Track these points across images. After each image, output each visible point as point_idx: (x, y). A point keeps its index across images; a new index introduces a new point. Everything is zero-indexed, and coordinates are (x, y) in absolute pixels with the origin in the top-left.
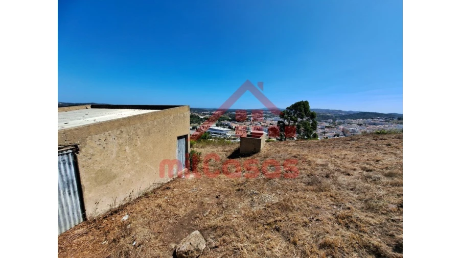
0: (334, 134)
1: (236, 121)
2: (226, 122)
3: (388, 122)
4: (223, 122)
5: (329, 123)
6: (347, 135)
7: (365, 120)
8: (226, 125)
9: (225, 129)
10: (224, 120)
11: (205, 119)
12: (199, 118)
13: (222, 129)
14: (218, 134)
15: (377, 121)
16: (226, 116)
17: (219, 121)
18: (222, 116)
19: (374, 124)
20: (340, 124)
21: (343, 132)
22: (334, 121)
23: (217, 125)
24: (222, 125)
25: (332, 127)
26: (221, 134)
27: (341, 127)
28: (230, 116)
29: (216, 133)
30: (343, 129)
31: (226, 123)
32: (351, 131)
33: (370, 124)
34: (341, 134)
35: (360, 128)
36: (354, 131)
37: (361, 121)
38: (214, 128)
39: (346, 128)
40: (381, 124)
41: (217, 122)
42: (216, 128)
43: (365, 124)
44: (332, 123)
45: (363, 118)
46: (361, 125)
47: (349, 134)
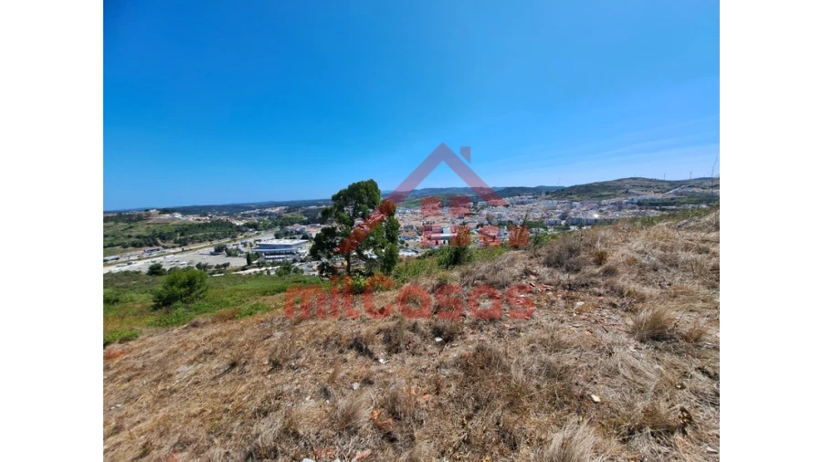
0: (477, 223)
1: (317, 222)
2: (298, 227)
3: (536, 198)
4: (290, 228)
6: (492, 223)
8: (298, 233)
9: (296, 242)
10: (292, 224)
11: (248, 226)
12: (231, 225)
13: (288, 242)
14: (280, 254)
15: (525, 198)
16: (298, 215)
17: (282, 225)
18: (289, 215)
19: (523, 203)
20: (482, 208)
21: (487, 219)
22: (475, 203)
23: (277, 237)
24: (287, 235)
25: (473, 214)
26: (286, 253)
27: (485, 212)
28: (305, 213)
29: (274, 254)
30: (488, 215)
31: (298, 230)
32: (497, 216)
33: (517, 204)
34: (486, 222)
35: (507, 210)
36: (500, 216)
37: (507, 200)
38: (269, 243)
39: (490, 213)
40: (530, 203)
41: (278, 229)
42: (275, 242)
43: (513, 204)
44: (473, 208)
45: (509, 197)
46: (507, 206)
47: (495, 221)
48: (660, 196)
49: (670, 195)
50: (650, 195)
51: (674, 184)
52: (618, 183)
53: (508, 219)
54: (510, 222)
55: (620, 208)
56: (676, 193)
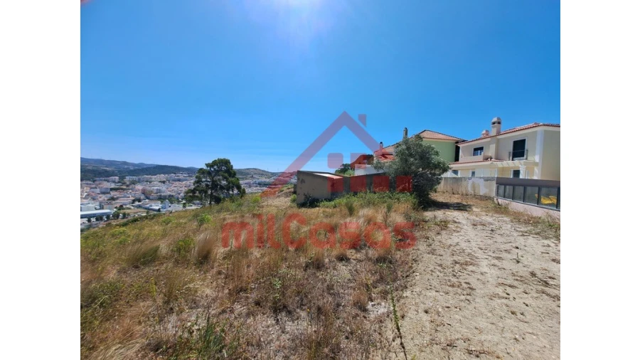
3: (191, 176)
5: (114, 182)
6: (151, 197)
7: (166, 175)
15: (181, 177)
19: (179, 180)
20: (134, 183)
21: (144, 194)
22: (122, 178)
25: (122, 189)
27: (139, 187)
30: (143, 190)
32: (155, 191)
33: (175, 180)
34: (142, 197)
35: (165, 186)
36: (159, 191)
37: (162, 177)
39: (148, 188)
40: (186, 180)
43: (169, 181)
44: (119, 182)
45: (164, 173)
46: (164, 182)
47: (154, 195)
48: (268, 180)
49: (271, 180)
50: (263, 179)
51: (273, 174)
52: (248, 171)
53: (169, 193)
54: (170, 196)
55: (250, 187)
56: (274, 179)
